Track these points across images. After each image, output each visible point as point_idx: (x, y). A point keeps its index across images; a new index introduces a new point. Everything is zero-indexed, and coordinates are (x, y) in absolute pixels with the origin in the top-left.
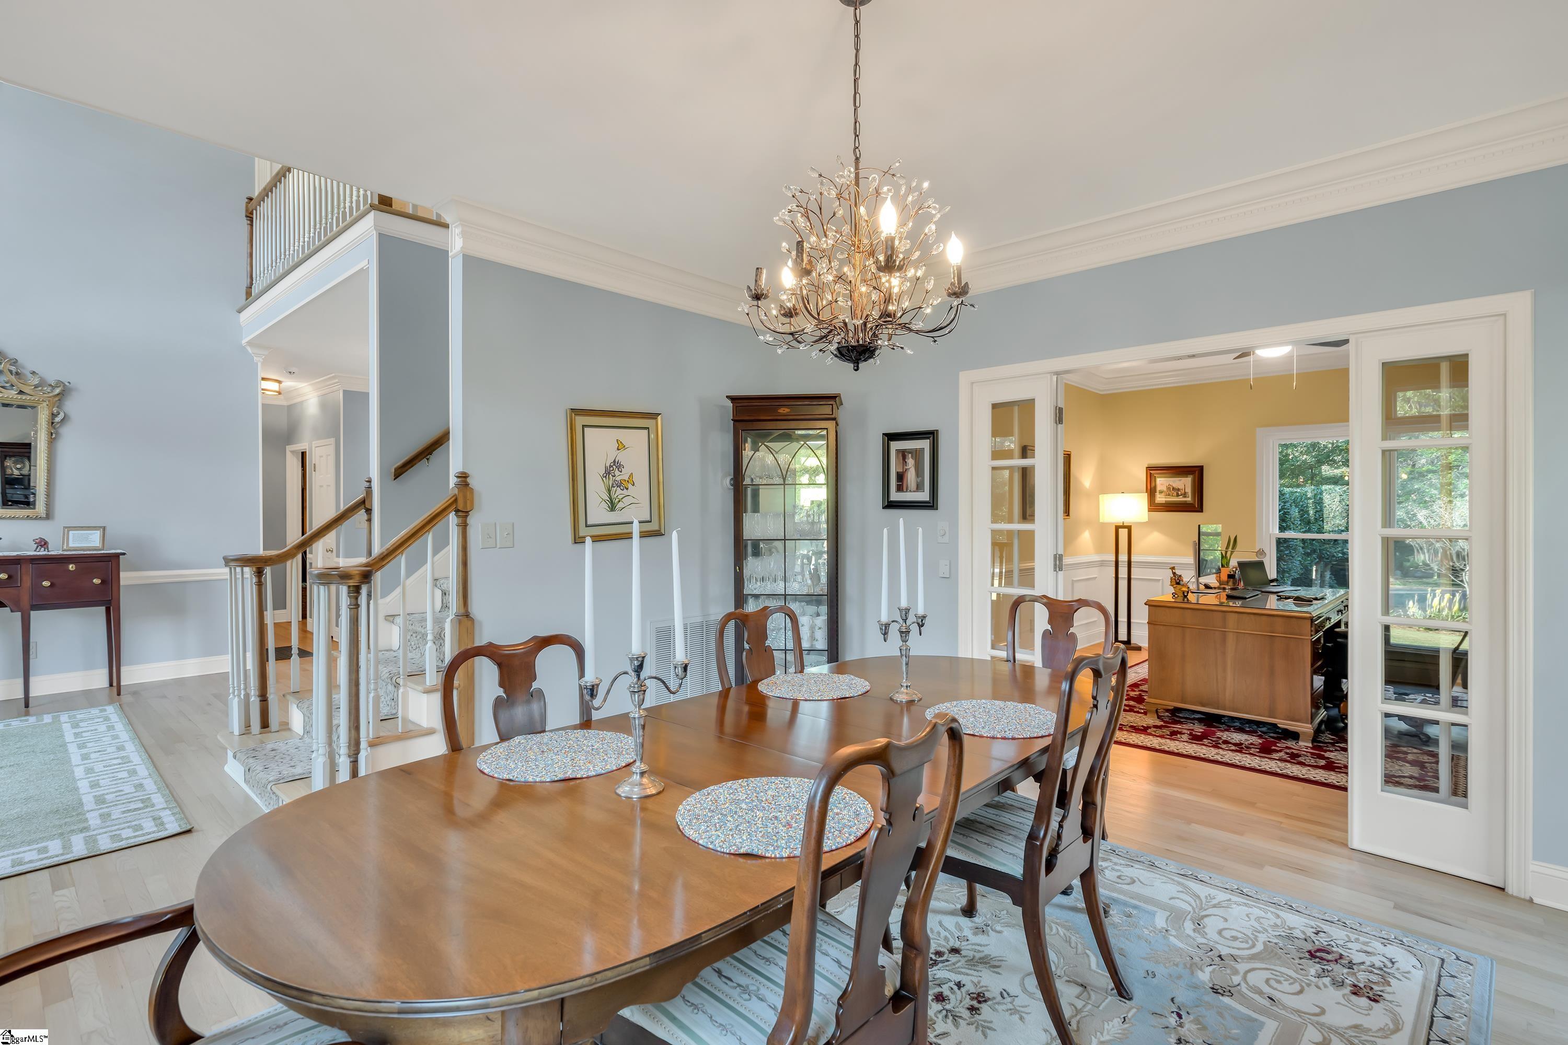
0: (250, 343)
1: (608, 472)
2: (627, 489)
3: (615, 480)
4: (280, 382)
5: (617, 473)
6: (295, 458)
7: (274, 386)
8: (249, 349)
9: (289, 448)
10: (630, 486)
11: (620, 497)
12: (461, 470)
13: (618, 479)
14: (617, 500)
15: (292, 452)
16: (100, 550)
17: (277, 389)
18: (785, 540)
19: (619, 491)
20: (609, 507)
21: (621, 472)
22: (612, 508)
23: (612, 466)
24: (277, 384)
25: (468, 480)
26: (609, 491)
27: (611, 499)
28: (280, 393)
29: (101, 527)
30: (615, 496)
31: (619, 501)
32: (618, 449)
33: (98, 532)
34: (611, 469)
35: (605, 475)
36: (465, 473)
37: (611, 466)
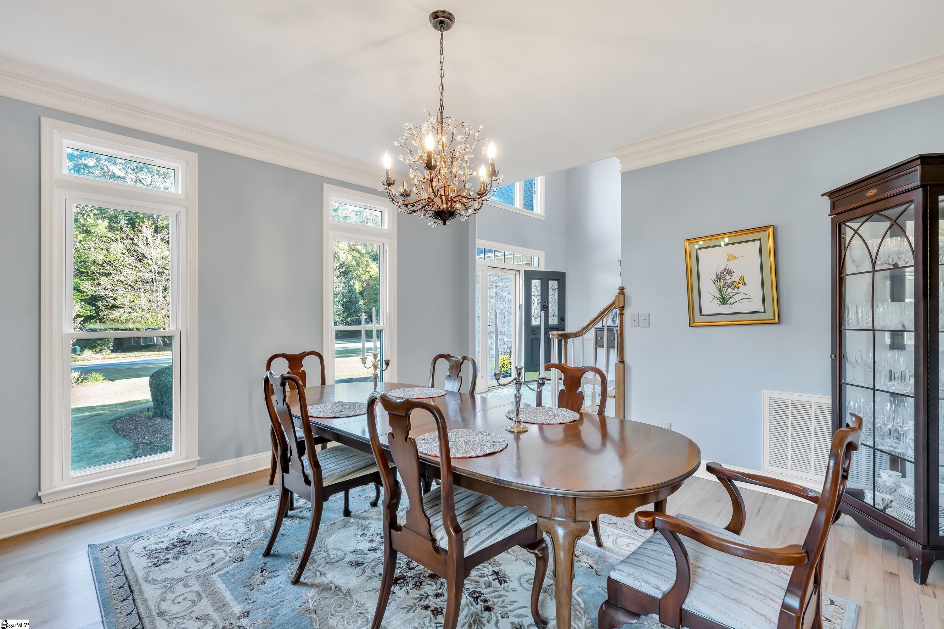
1: (719, 278)
2: (738, 288)
3: (725, 283)
5: (728, 277)
10: (741, 286)
11: (731, 294)
12: (621, 286)
13: (729, 281)
14: (728, 297)
18: (874, 330)
19: (730, 290)
20: (721, 302)
21: (732, 276)
22: (724, 302)
23: (723, 273)
25: (624, 291)
26: (721, 291)
27: (722, 296)
30: (727, 294)
31: (730, 298)
32: (728, 260)
34: (722, 275)
35: (716, 280)
36: (623, 287)
37: (721, 273)
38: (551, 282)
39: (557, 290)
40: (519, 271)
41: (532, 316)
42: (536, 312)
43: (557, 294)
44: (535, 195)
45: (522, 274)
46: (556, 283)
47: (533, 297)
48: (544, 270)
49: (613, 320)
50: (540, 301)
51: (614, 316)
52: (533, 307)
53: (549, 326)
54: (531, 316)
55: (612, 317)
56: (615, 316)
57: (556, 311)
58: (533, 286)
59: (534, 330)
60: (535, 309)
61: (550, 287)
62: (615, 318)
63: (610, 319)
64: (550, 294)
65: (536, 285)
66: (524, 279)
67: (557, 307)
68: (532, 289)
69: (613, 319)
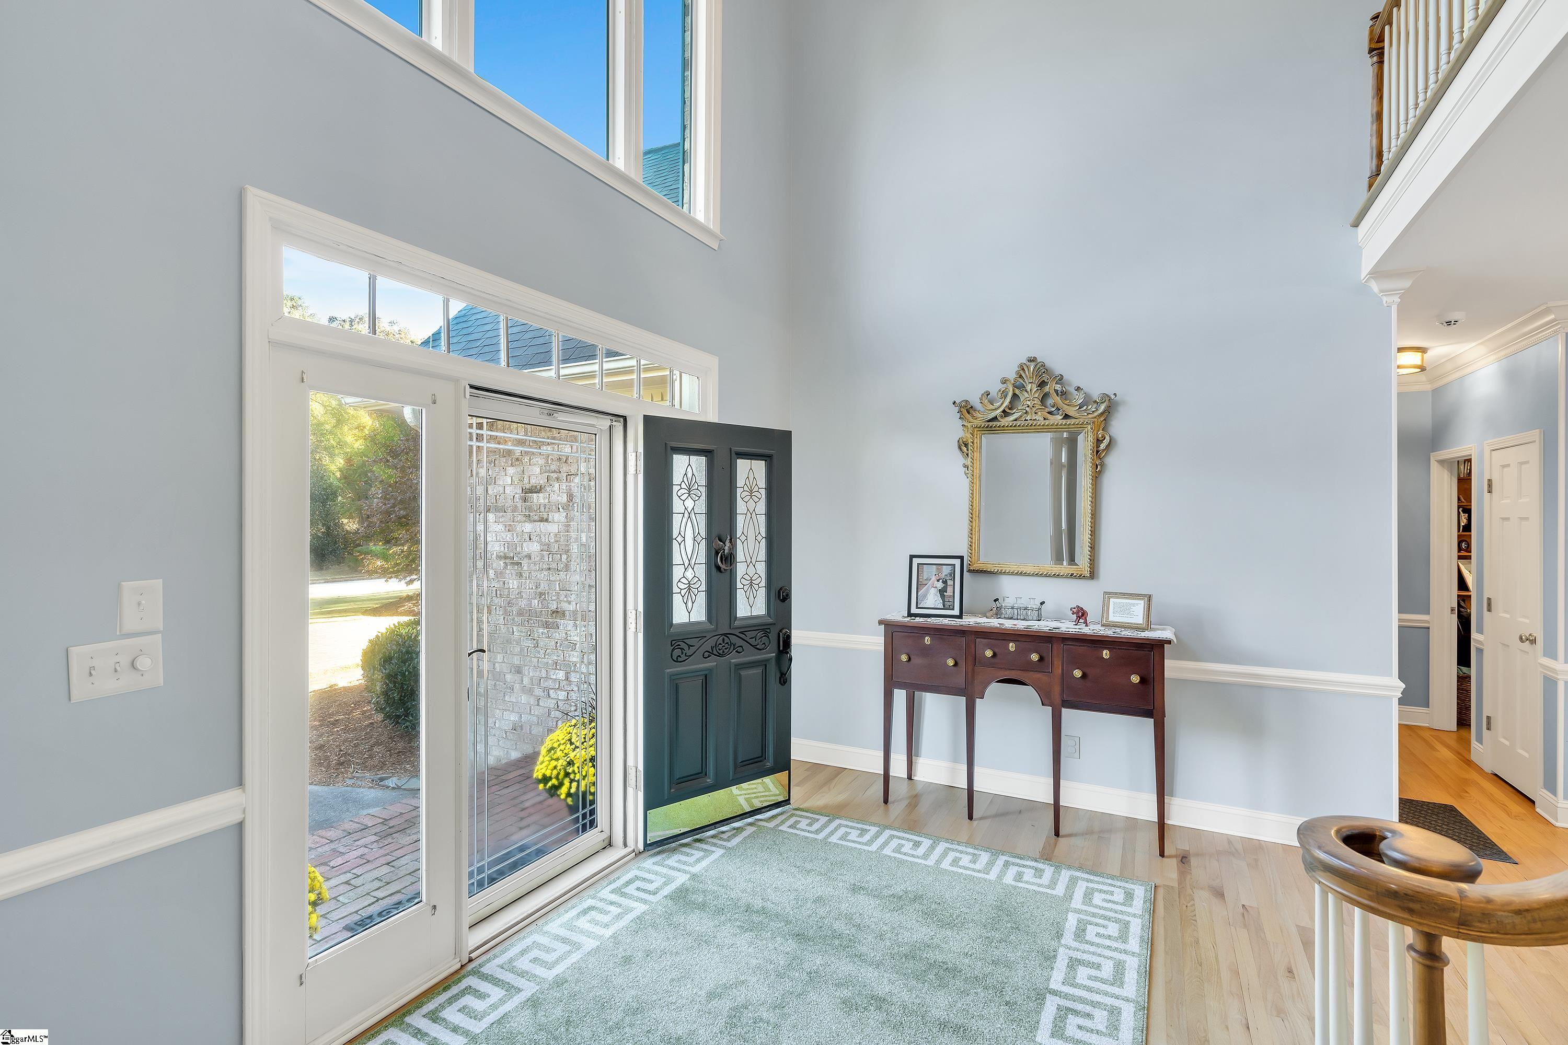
0: (1377, 273)
4: (1423, 350)
6: (1446, 471)
7: (1414, 358)
8: (1374, 286)
9: (1435, 456)
15: (1442, 462)
16: (1143, 630)
17: (1419, 363)
24: (1419, 355)
28: (1423, 369)
29: (1145, 595)
33: (1142, 602)
38: (743, 465)
39: (763, 492)
40: (625, 418)
41: (675, 590)
42: (690, 574)
43: (761, 507)
44: (687, 167)
45: (637, 431)
46: (759, 467)
47: (676, 520)
48: (717, 421)
49: (943, 596)
50: (703, 534)
51: (945, 582)
52: (676, 559)
53: (737, 623)
54: (670, 594)
55: (940, 585)
56: (950, 583)
57: (761, 568)
58: (677, 477)
59: (683, 645)
60: (686, 564)
61: (740, 482)
62: (950, 589)
63: (933, 591)
64: (741, 507)
65: (690, 475)
66: (641, 449)
67: (762, 555)
68: (675, 488)
69: (942, 592)
